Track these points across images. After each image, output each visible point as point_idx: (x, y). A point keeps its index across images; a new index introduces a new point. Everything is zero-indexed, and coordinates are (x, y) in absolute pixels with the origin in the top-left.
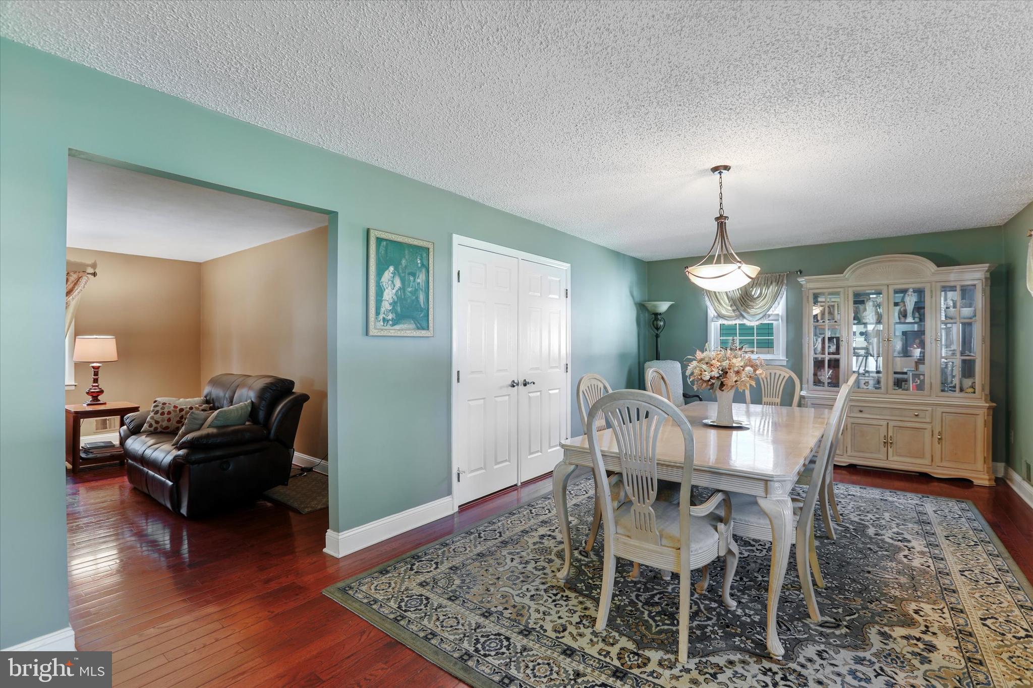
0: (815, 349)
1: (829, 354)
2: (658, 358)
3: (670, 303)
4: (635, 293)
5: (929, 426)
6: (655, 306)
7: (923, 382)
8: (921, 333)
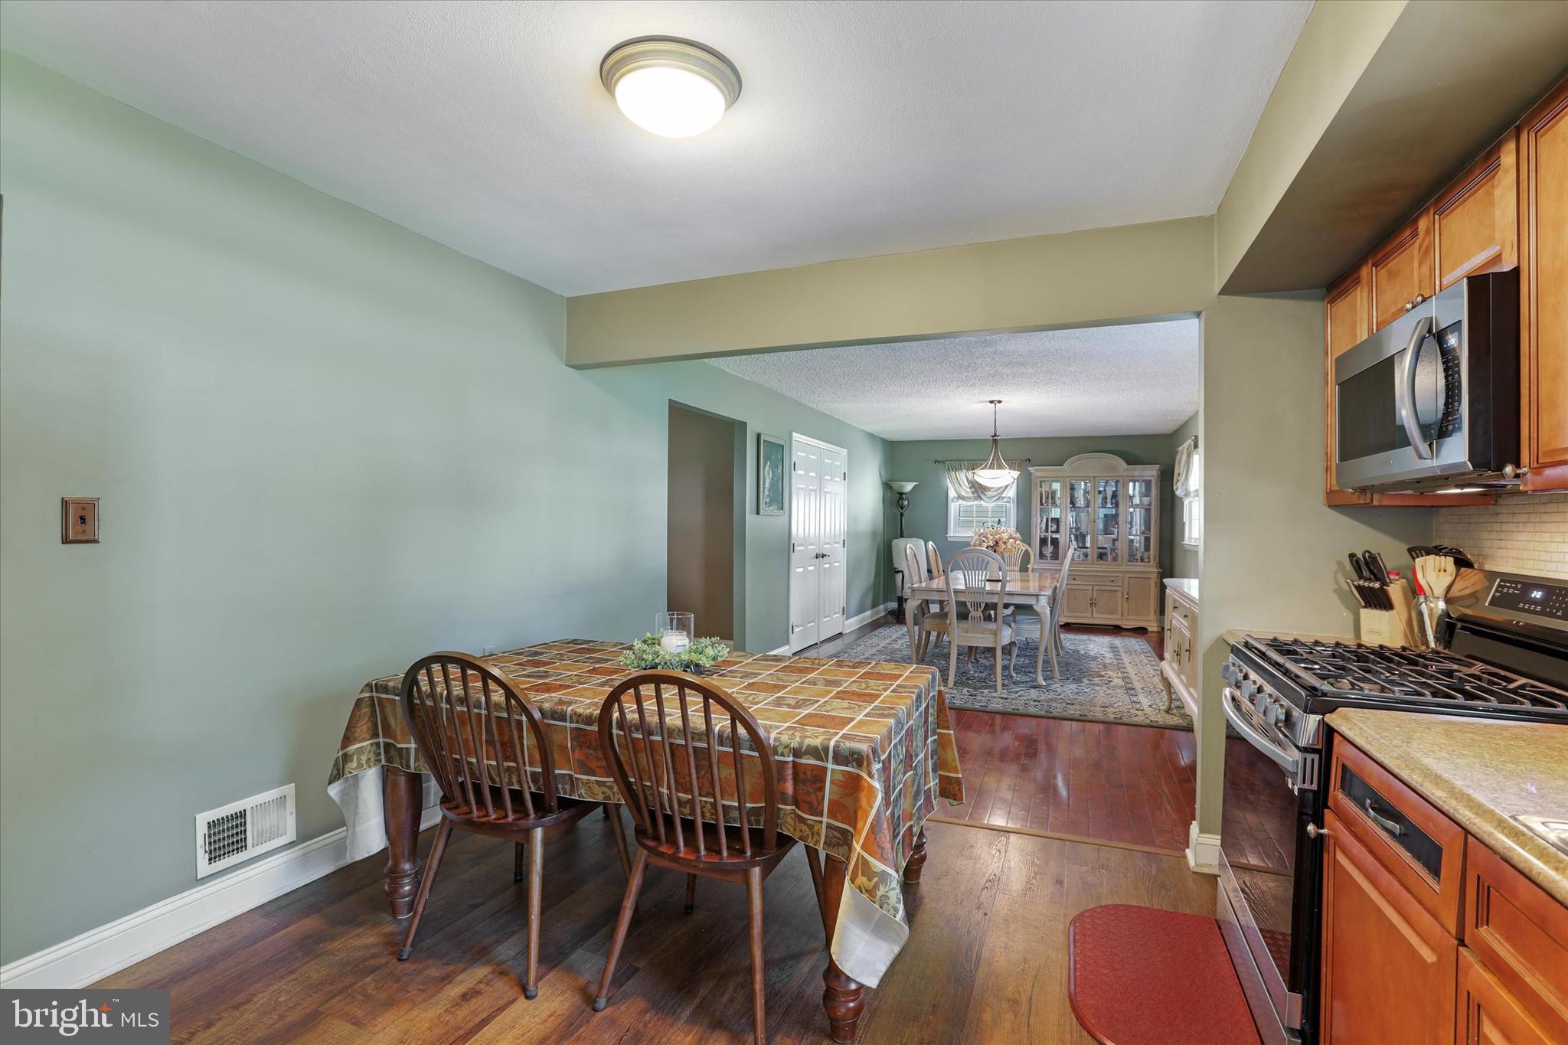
0: (1041, 528)
1: (1052, 532)
2: (902, 536)
3: (913, 484)
4: (883, 474)
5: (1120, 589)
6: (902, 486)
7: (1117, 554)
8: (1116, 515)
